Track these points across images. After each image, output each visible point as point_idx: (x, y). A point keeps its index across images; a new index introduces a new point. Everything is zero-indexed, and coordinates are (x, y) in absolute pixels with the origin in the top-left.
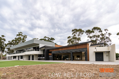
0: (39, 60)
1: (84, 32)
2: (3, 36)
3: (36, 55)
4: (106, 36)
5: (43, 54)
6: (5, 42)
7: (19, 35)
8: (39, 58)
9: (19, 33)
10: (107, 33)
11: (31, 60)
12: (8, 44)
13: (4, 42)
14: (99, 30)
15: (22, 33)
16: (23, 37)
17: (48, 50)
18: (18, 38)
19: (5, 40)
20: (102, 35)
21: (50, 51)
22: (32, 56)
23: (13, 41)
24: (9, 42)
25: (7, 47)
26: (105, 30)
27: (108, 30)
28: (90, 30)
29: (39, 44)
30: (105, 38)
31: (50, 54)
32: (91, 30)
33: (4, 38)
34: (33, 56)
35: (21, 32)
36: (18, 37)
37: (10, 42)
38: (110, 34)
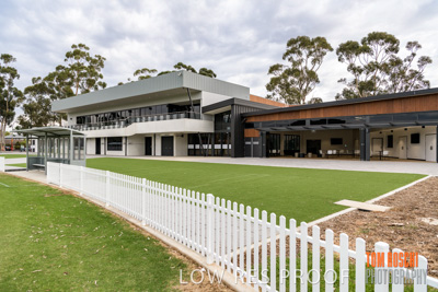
0: (195, 155)
1: (332, 50)
2: (7, 58)
3: (181, 135)
4: (409, 68)
5: (213, 131)
6: (15, 80)
7: (77, 54)
8: (191, 147)
9: (74, 46)
10: (414, 55)
11: (158, 157)
13: (10, 83)
14: (388, 45)
15: (88, 48)
17: (242, 117)
18: (73, 67)
19: (14, 73)
20: (398, 62)
21: (252, 120)
22: (163, 138)
23: (50, 77)
24: (34, 80)
25: (25, 102)
26: (410, 45)
27: (419, 46)
28: (356, 43)
29: (199, 92)
30: (407, 73)
32: (360, 43)
33: (11, 64)
34: (168, 139)
35: (80, 45)
36: (73, 61)
37: (40, 82)
38: (425, 60)
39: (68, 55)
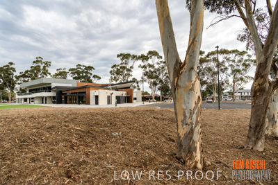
2: (11, 64)
5: (56, 96)
6: (15, 73)
7: (37, 61)
9: (37, 58)
11: (45, 104)
12: (20, 77)
13: (13, 74)
15: (42, 59)
16: (43, 64)
18: (36, 67)
19: (14, 70)
23: (27, 72)
24: (20, 73)
25: (19, 82)
29: (51, 83)
31: (63, 97)
32: (146, 55)
33: (13, 66)
34: (46, 98)
35: (40, 57)
36: (35, 65)
37: (23, 74)
39: (34, 62)
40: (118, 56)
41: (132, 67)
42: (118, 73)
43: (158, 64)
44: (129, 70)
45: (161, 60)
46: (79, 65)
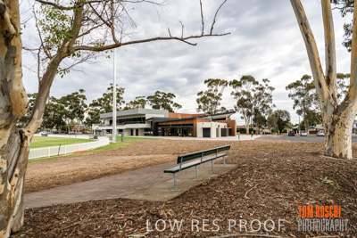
0: (146, 135)
2: (82, 91)
3: (142, 129)
5: (150, 127)
6: (85, 101)
9: (111, 85)
10: (267, 85)
11: (134, 136)
12: (91, 105)
13: (82, 102)
14: (253, 82)
17: (157, 123)
18: (109, 94)
19: (84, 98)
23: (100, 100)
24: (93, 101)
26: (264, 80)
28: (237, 81)
30: (264, 94)
31: (159, 128)
32: (239, 80)
33: (83, 94)
34: (137, 130)
36: (109, 92)
37: (95, 102)
38: (272, 89)
39: (109, 89)
40: (206, 82)
41: (220, 94)
42: (204, 100)
43: (253, 90)
44: (217, 98)
45: (257, 86)
46: (158, 92)
